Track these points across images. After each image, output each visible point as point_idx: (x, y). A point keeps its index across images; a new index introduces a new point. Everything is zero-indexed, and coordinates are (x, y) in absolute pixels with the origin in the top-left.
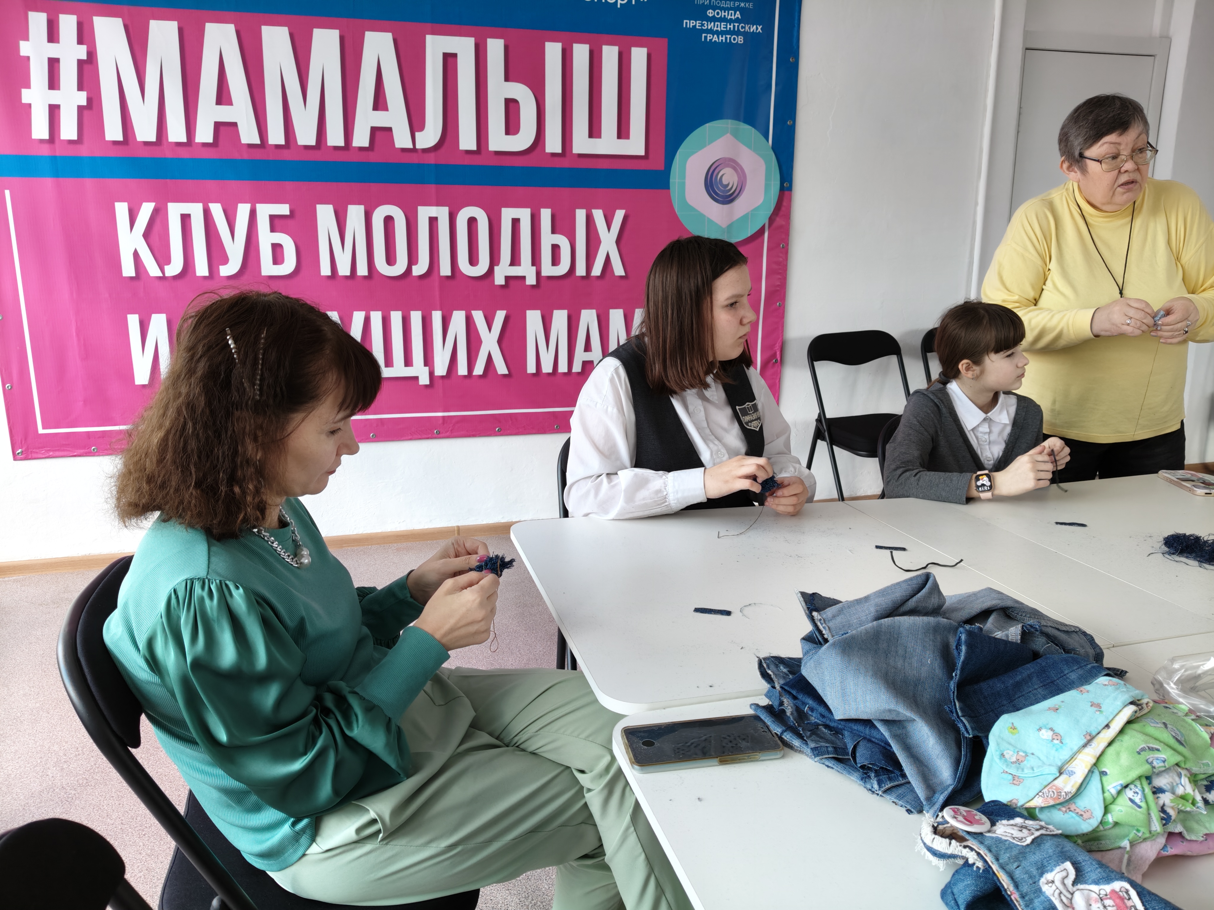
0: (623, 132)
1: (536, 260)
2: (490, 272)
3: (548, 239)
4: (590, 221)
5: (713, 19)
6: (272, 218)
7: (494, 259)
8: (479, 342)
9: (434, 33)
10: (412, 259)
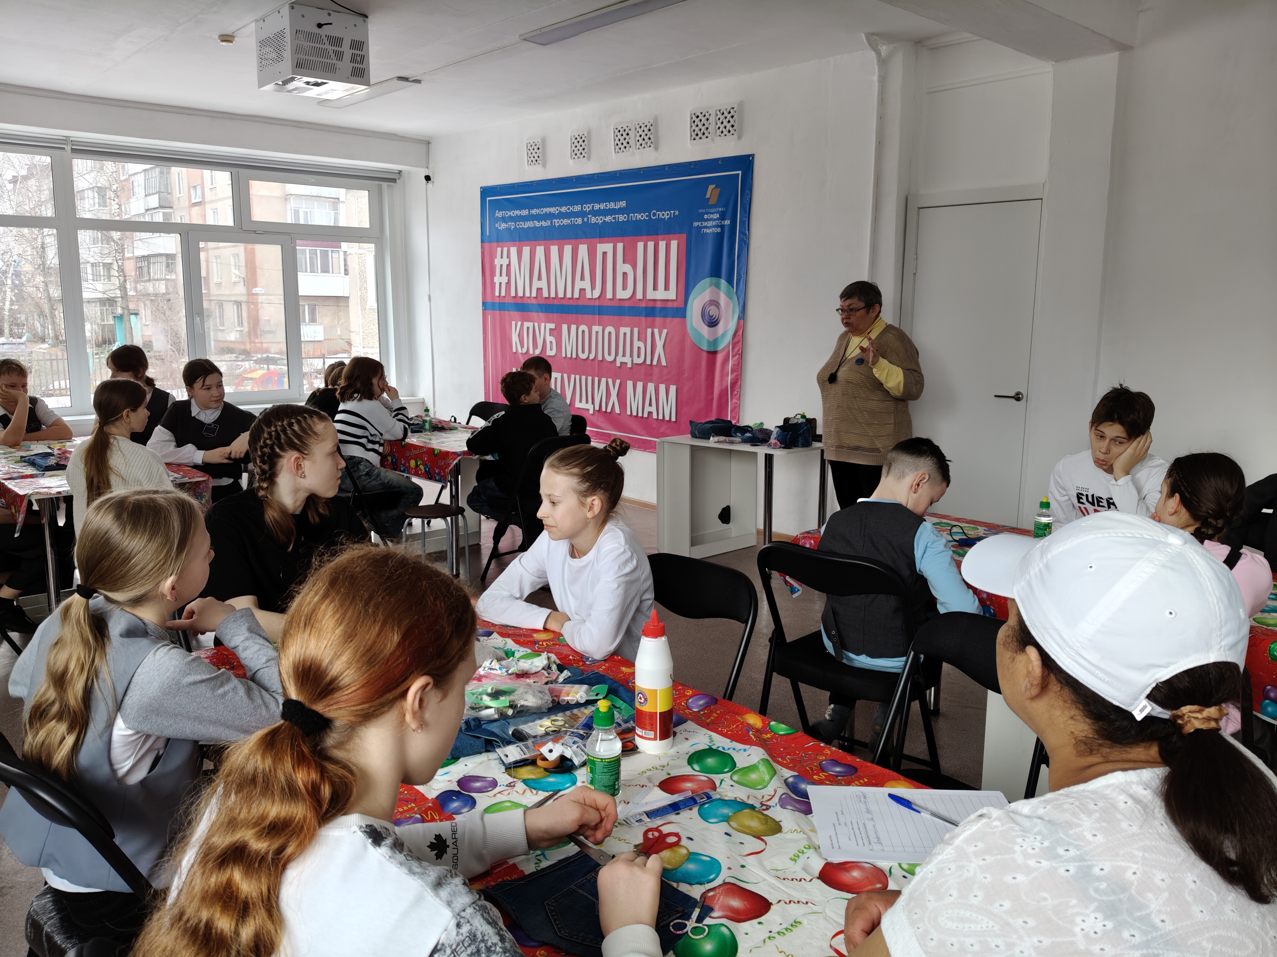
0: (667, 288)
1: (631, 356)
2: (615, 359)
3: (637, 344)
4: (653, 334)
5: (707, 220)
6: (551, 329)
7: (617, 355)
8: (610, 395)
9: (600, 243)
10: (590, 352)
